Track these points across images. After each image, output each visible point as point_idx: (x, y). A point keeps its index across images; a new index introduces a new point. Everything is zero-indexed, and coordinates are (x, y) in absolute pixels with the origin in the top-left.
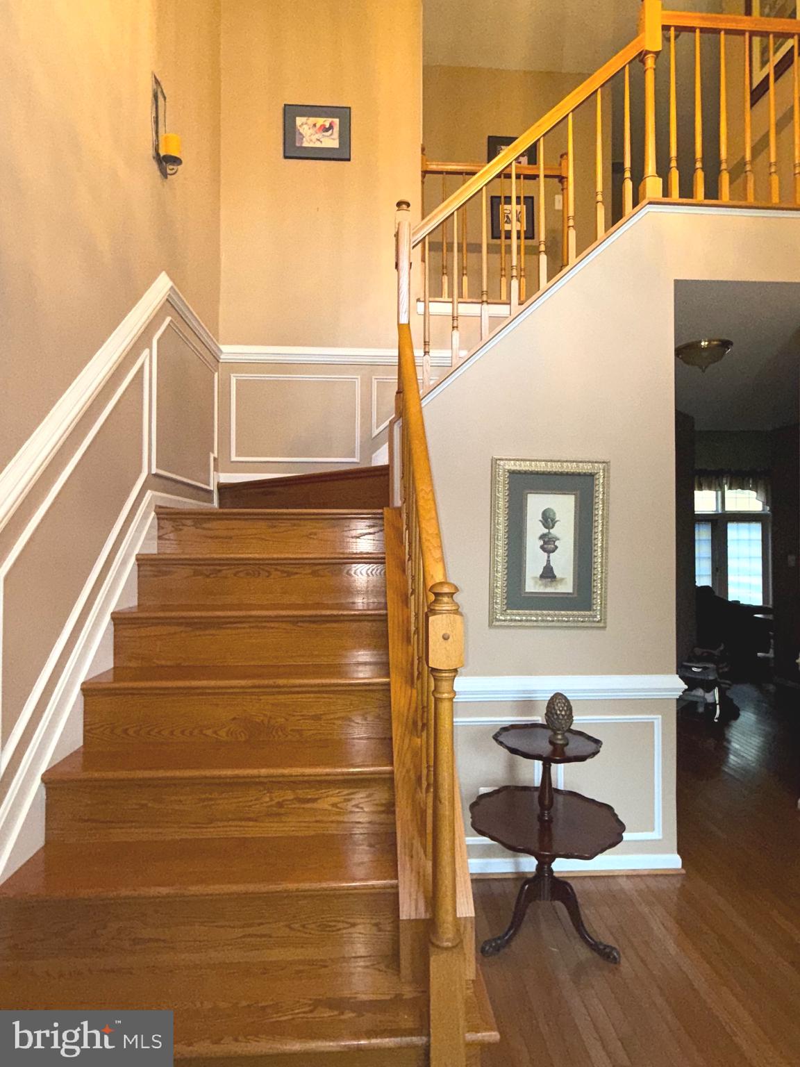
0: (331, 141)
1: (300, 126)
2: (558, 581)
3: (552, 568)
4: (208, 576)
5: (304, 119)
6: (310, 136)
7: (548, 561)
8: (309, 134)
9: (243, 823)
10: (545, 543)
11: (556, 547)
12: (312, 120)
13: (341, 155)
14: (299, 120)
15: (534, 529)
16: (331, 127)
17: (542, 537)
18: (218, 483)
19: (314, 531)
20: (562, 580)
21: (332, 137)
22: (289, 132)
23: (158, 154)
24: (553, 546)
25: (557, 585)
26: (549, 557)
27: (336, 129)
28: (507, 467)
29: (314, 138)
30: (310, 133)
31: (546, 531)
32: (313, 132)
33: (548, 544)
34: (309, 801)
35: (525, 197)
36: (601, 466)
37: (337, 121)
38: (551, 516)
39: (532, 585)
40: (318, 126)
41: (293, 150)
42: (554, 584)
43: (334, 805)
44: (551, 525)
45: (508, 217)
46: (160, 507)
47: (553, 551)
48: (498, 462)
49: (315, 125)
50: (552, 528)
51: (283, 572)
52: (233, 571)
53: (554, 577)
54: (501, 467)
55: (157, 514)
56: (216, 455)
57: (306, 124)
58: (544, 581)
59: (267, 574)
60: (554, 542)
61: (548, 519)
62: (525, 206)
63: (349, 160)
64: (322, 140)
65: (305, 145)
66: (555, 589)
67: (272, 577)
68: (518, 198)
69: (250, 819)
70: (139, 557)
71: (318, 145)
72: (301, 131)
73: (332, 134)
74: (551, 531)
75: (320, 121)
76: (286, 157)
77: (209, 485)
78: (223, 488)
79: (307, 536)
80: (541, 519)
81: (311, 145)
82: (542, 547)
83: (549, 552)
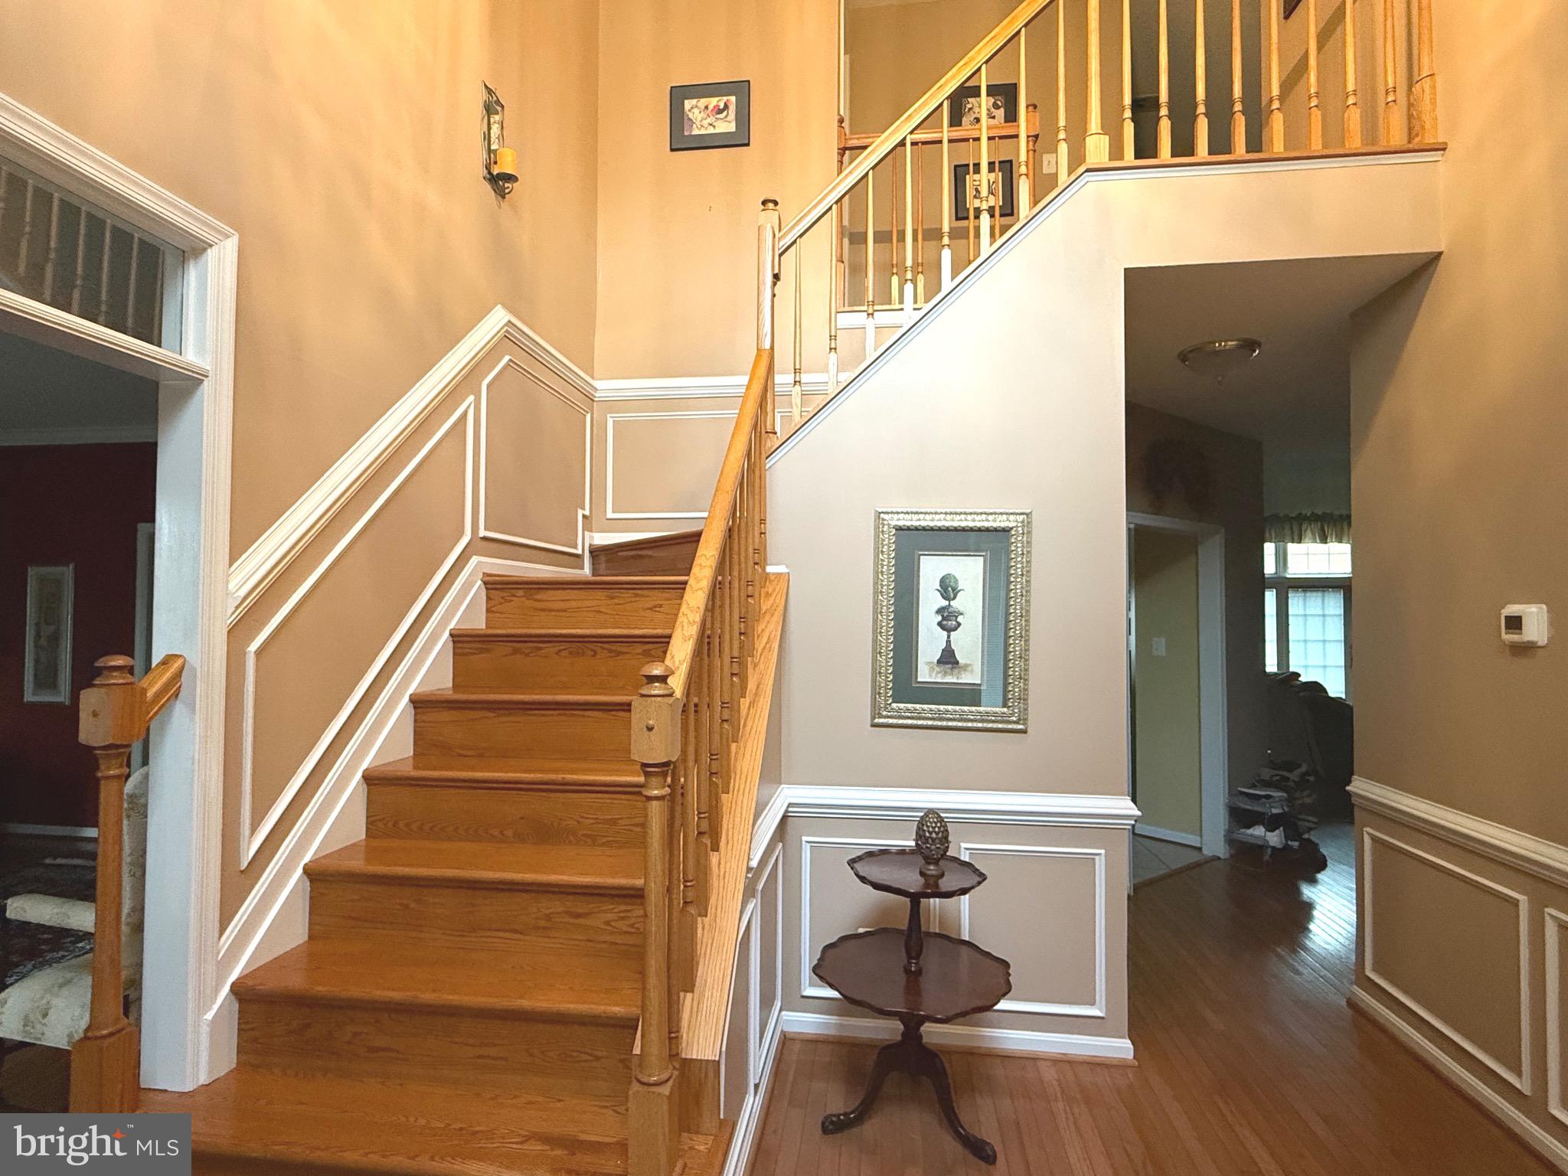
0: (726, 125)
1: (689, 111)
2: (959, 668)
3: (953, 651)
4: (527, 655)
5: (694, 102)
6: (701, 121)
7: (948, 642)
8: (699, 119)
9: (508, 935)
10: (944, 618)
11: (959, 624)
12: (703, 102)
13: (739, 140)
14: (688, 104)
15: (930, 602)
16: (726, 107)
17: (939, 611)
18: (590, 545)
19: (660, 602)
20: (967, 666)
21: (728, 119)
22: (677, 117)
23: (490, 173)
24: (954, 623)
25: (959, 673)
26: (949, 637)
27: (732, 108)
28: (893, 523)
29: (705, 123)
30: (702, 118)
31: (946, 603)
32: (705, 116)
33: (948, 620)
34: (578, 916)
35: (1000, 162)
36: (1020, 518)
37: (733, 99)
38: (952, 584)
39: (926, 673)
40: (711, 107)
41: (682, 141)
42: (956, 671)
43: (608, 923)
44: (952, 596)
45: (977, 190)
46: (489, 575)
47: (955, 629)
48: (882, 515)
49: (706, 107)
50: (954, 598)
51: (610, 651)
52: (557, 649)
53: (958, 663)
54: (885, 522)
55: (485, 583)
56: (587, 513)
57: (696, 106)
58: (942, 667)
59: (592, 653)
60: (957, 617)
61: (948, 588)
62: (1000, 174)
63: (748, 145)
64: (715, 124)
65: (696, 132)
66: (958, 678)
67: (598, 656)
68: (991, 165)
69: (515, 931)
70: (453, 632)
71: (711, 130)
72: (691, 116)
73: (726, 116)
74: (952, 603)
75: (713, 101)
76: (672, 150)
77: (575, 547)
78: (596, 552)
79: (651, 609)
80: (939, 588)
81: (703, 132)
82: (940, 624)
83: (950, 631)
